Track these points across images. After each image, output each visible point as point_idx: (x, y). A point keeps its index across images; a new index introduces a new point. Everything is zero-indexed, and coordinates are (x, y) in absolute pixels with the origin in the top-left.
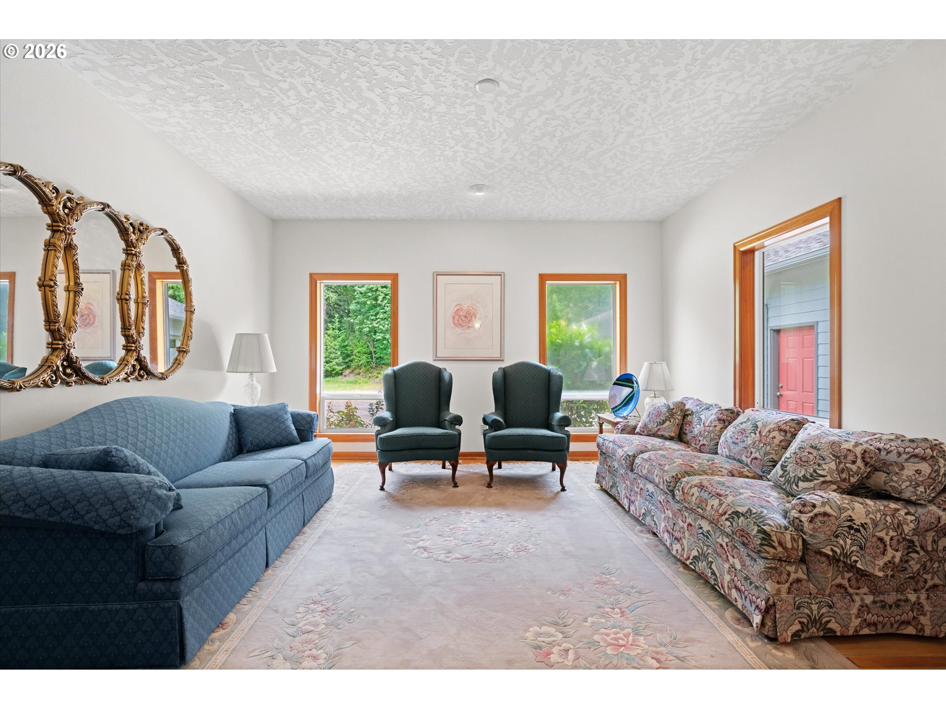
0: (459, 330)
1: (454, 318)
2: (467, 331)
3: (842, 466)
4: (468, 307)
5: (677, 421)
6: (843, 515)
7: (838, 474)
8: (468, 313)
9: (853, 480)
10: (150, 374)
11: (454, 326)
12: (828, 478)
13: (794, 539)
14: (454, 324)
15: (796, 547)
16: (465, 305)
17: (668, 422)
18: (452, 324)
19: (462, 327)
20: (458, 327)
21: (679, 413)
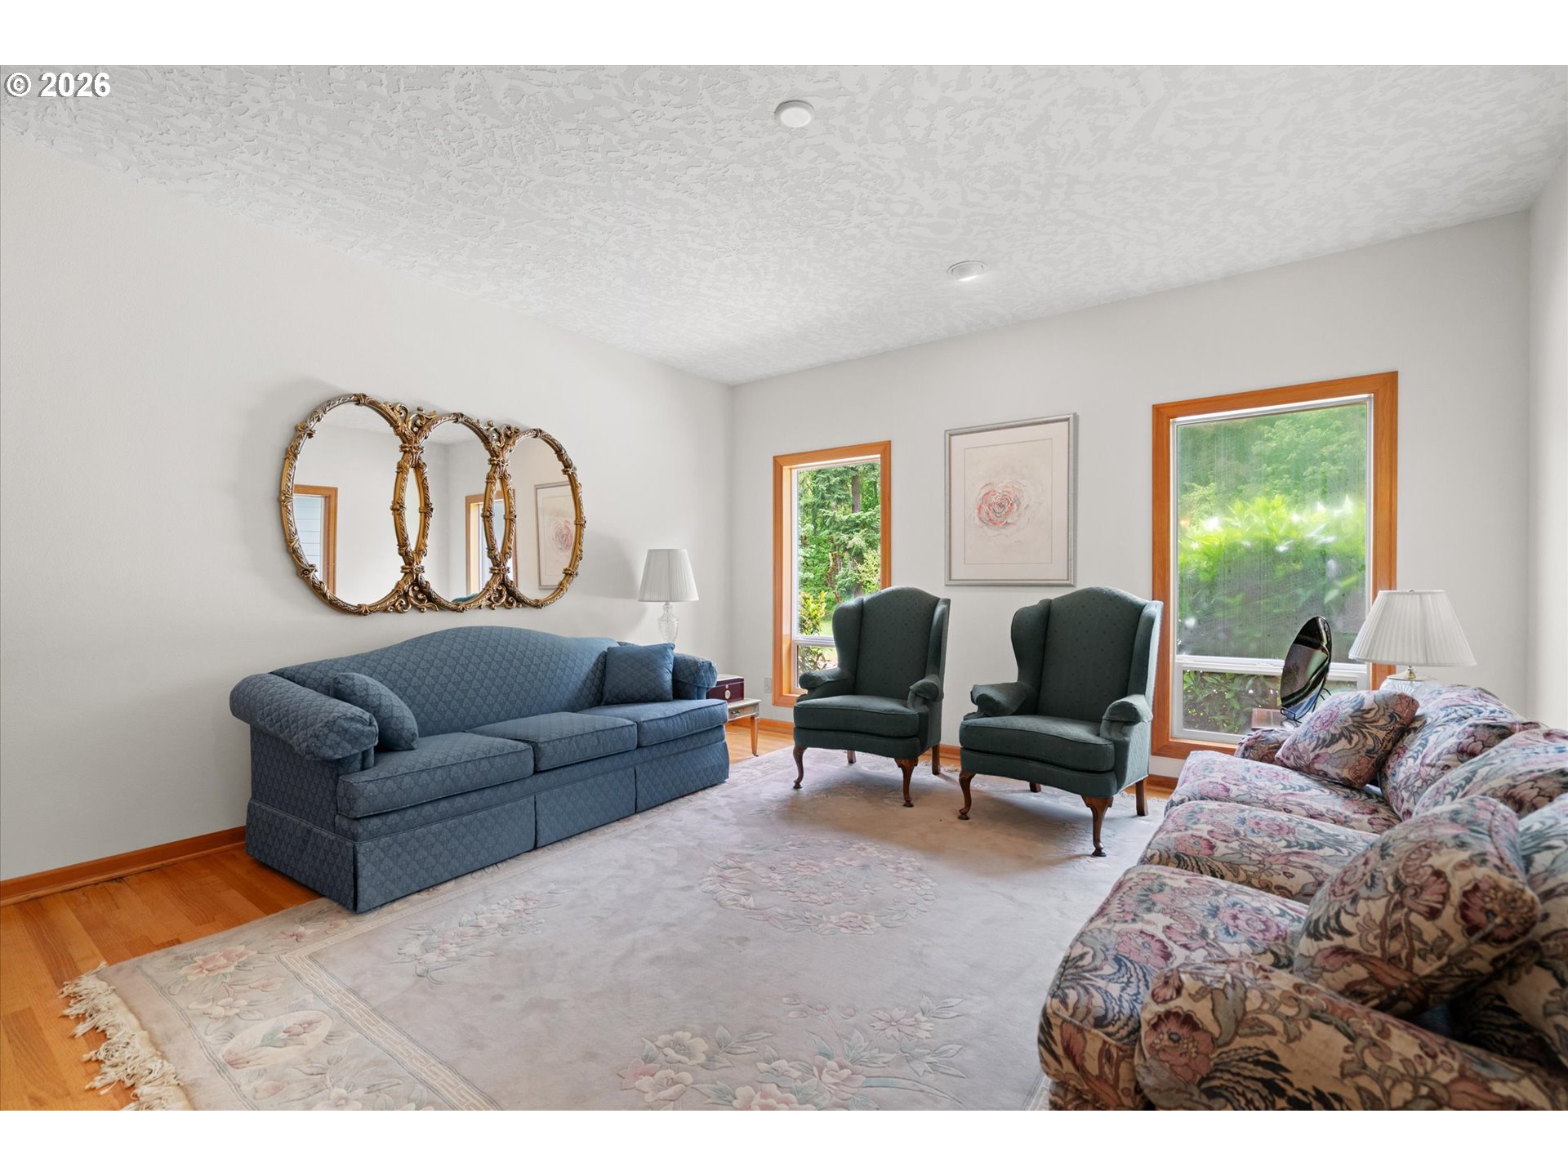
0: (990, 531)
1: (980, 508)
2: (1003, 531)
3: (1398, 916)
4: (1006, 487)
5: (1370, 742)
6: (1238, 1042)
7: (1381, 938)
8: (1005, 498)
9: (1425, 967)
10: (521, 601)
11: (980, 524)
12: (1352, 943)
13: (1109, 1058)
14: (980, 519)
15: (1111, 1077)
16: (1000, 485)
17: (1343, 743)
18: (977, 520)
19: (995, 524)
20: (987, 525)
21: (1382, 722)
